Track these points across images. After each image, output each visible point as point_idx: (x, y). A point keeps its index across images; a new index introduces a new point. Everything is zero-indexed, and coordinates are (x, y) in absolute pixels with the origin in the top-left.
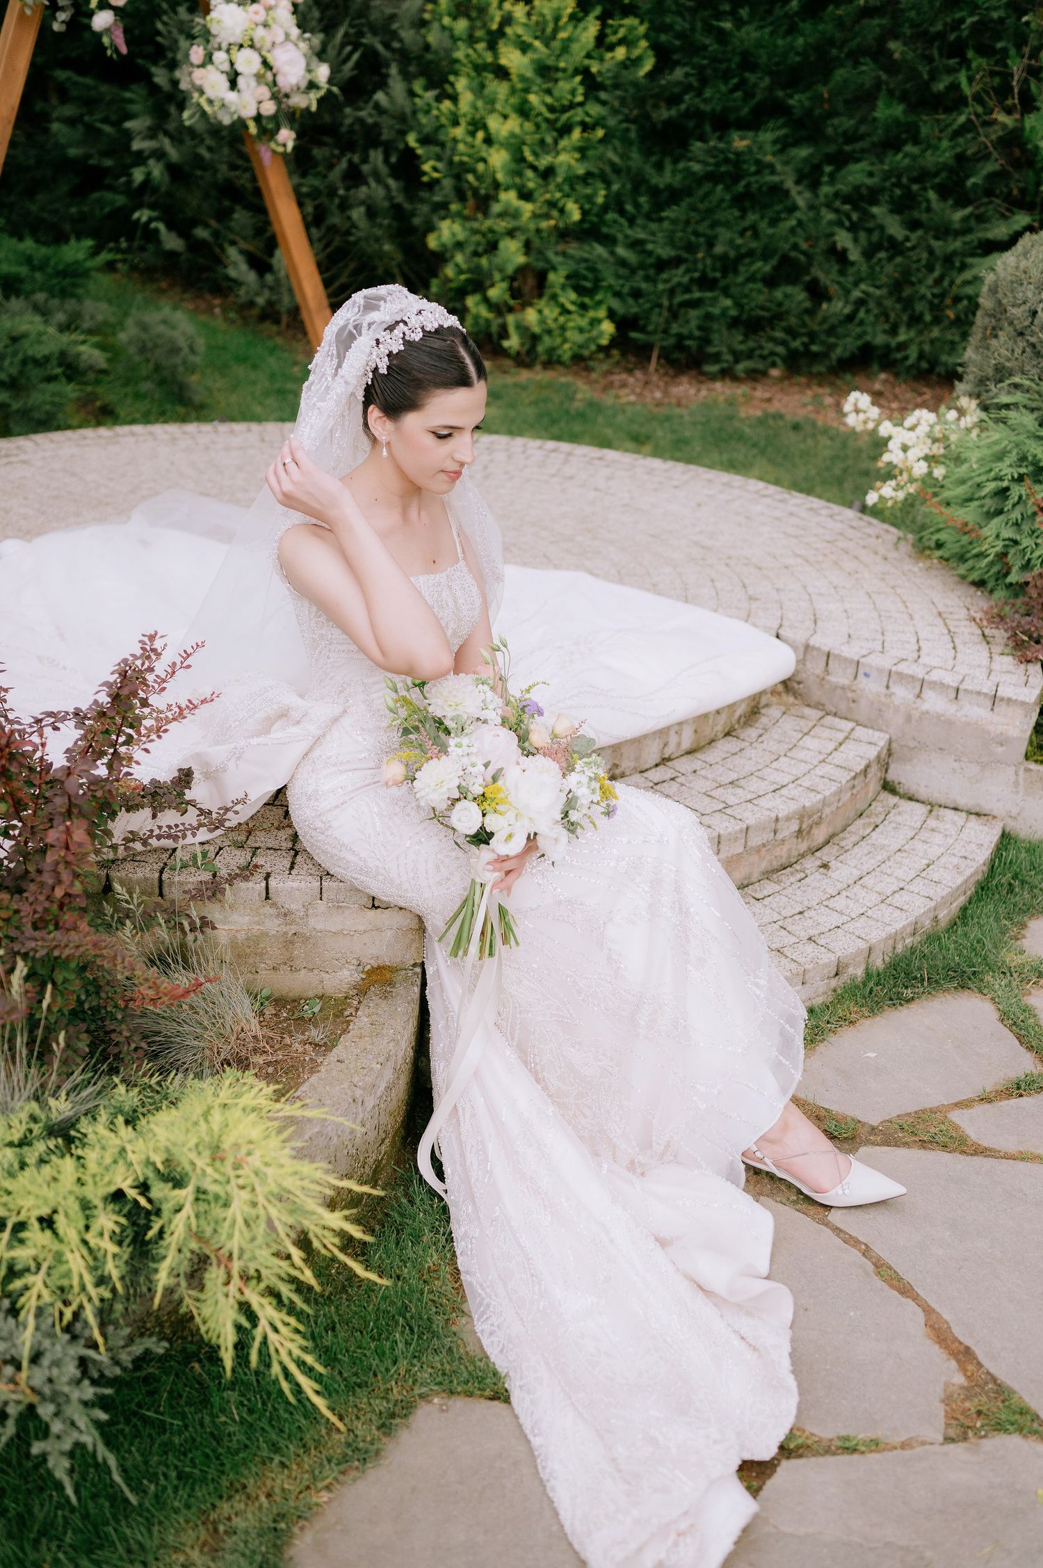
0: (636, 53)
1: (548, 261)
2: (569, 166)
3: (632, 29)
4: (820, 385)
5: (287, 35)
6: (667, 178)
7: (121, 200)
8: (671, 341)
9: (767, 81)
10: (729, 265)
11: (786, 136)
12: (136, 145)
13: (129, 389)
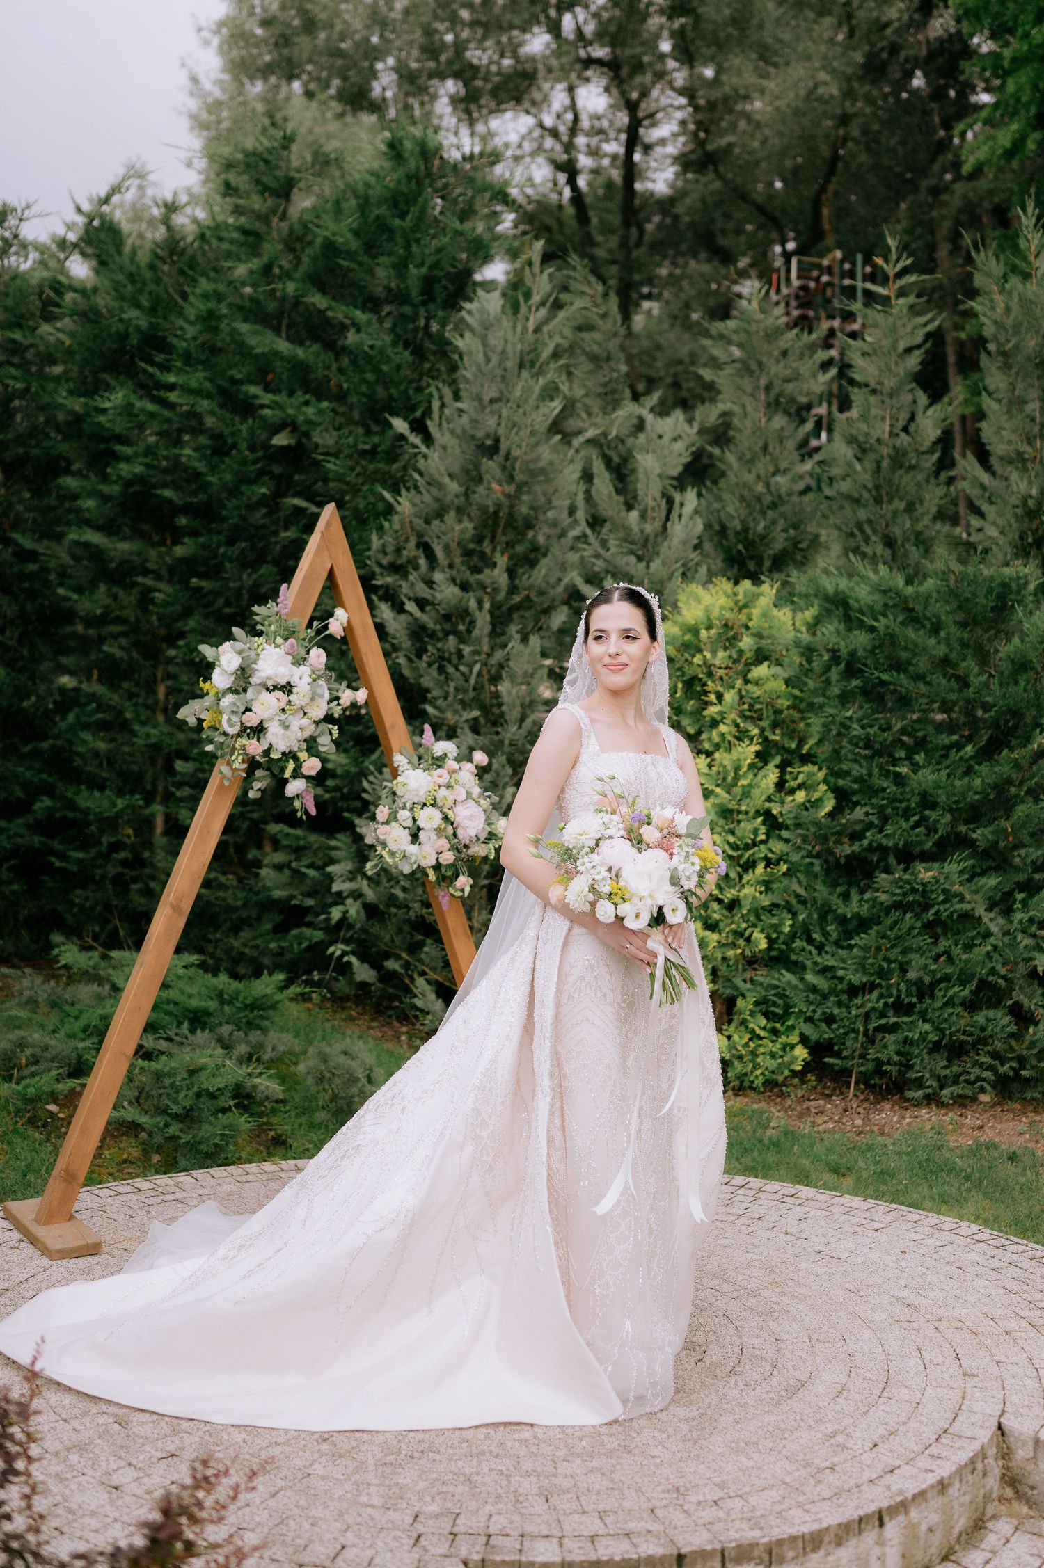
0: (816, 795)
1: (736, 988)
2: (754, 898)
3: (810, 775)
4: (1036, 1111)
5: (469, 795)
6: (855, 907)
7: (318, 935)
8: (870, 1066)
9: (948, 817)
10: (924, 991)
11: (974, 866)
12: (335, 888)
13: (304, 1119)
